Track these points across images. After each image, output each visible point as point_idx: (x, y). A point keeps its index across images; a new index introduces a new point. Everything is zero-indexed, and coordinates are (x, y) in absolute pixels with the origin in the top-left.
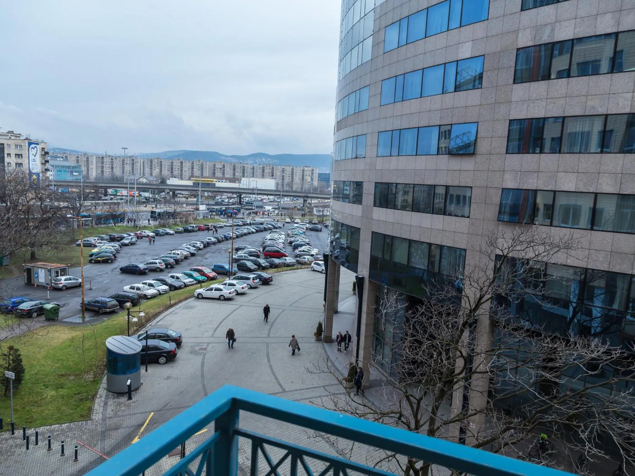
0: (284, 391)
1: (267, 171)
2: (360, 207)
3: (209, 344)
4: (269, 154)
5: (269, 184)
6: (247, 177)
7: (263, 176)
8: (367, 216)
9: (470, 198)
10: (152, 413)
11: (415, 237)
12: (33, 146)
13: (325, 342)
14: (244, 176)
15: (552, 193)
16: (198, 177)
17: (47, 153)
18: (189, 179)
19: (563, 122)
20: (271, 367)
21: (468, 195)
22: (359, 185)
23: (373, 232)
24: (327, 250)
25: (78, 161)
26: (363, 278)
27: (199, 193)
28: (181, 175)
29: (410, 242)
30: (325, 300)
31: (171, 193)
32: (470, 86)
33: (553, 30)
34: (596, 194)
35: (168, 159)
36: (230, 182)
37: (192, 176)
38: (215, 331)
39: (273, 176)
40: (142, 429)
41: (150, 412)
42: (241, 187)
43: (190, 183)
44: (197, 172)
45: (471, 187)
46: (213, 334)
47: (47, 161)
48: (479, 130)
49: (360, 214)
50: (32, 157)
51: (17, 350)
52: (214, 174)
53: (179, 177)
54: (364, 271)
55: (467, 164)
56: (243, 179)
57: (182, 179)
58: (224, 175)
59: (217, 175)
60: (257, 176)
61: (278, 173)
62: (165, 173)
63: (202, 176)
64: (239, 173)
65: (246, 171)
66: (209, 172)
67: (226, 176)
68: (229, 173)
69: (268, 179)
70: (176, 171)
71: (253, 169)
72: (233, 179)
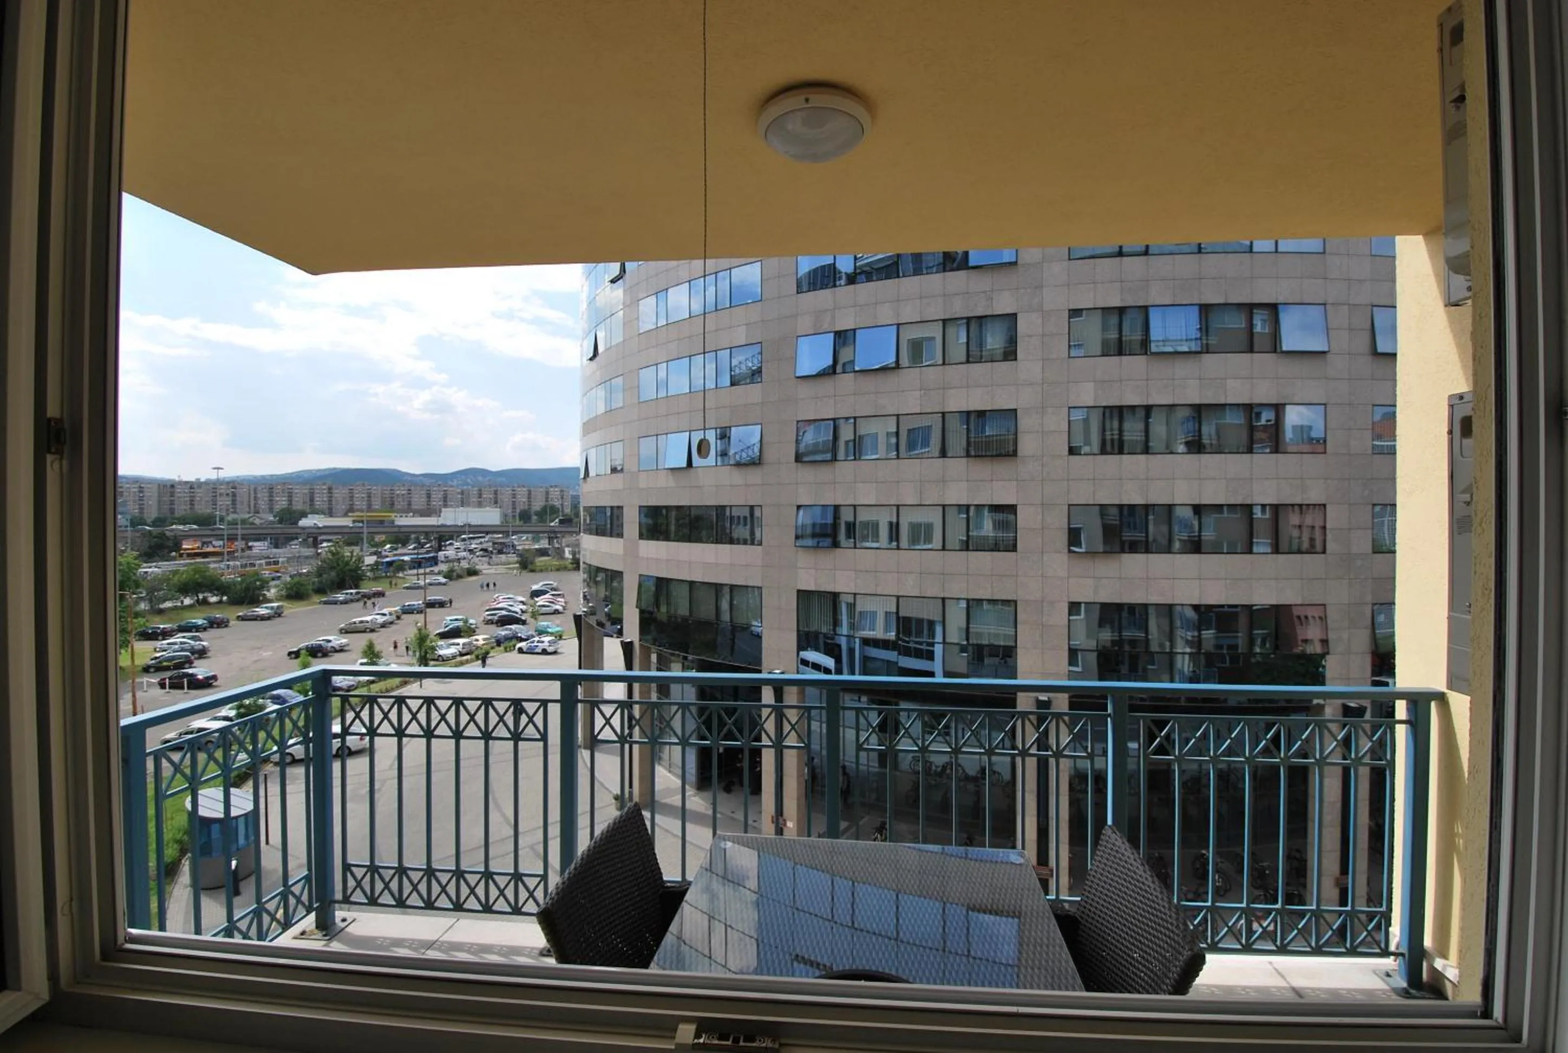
1: (487, 495)
2: (621, 540)
4: (489, 469)
5: (490, 516)
6: (451, 506)
7: (480, 505)
8: (631, 553)
9: (761, 518)
11: (697, 577)
14: (446, 506)
15: (852, 508)
16: (362, 511)
18: (346, 515)
19: (855, 423)
21: (758, 514)
22: (617, 511)
23: (641, 575)
24: (581, 609)
26: (631, 643)
27: (365, 536)
28: (330, 508)
31: (311, 539)
32: (748, 381)
33: (833, 317)
34: (898, 506)
35: (305, 483)
36: (422, 516)
37: (351, 509)
39: (496, 502)
42: (444, 522)
43: (346, 522)
44: (360, 503)
45: (761, 506)
48: (763, 433)
49: (620, 551)
52: (392, 504)
53: (327, 511)
54: (632, 632)
55: (754, 476)
56: (443, 510)
57: (331, 516)
58: (409, 504)
59: (398, 506)
60: (468, 505)
61: (506, 497)
62: (298, 506)
63: (370, 508)
64: (436, 501)
65: (449, 496)
66: (383, 502)
67: (414, 507)
68: (419, 501)
69: (488, 508)
70: (319, 502)
71: (462, 493)
72: (428, 512)
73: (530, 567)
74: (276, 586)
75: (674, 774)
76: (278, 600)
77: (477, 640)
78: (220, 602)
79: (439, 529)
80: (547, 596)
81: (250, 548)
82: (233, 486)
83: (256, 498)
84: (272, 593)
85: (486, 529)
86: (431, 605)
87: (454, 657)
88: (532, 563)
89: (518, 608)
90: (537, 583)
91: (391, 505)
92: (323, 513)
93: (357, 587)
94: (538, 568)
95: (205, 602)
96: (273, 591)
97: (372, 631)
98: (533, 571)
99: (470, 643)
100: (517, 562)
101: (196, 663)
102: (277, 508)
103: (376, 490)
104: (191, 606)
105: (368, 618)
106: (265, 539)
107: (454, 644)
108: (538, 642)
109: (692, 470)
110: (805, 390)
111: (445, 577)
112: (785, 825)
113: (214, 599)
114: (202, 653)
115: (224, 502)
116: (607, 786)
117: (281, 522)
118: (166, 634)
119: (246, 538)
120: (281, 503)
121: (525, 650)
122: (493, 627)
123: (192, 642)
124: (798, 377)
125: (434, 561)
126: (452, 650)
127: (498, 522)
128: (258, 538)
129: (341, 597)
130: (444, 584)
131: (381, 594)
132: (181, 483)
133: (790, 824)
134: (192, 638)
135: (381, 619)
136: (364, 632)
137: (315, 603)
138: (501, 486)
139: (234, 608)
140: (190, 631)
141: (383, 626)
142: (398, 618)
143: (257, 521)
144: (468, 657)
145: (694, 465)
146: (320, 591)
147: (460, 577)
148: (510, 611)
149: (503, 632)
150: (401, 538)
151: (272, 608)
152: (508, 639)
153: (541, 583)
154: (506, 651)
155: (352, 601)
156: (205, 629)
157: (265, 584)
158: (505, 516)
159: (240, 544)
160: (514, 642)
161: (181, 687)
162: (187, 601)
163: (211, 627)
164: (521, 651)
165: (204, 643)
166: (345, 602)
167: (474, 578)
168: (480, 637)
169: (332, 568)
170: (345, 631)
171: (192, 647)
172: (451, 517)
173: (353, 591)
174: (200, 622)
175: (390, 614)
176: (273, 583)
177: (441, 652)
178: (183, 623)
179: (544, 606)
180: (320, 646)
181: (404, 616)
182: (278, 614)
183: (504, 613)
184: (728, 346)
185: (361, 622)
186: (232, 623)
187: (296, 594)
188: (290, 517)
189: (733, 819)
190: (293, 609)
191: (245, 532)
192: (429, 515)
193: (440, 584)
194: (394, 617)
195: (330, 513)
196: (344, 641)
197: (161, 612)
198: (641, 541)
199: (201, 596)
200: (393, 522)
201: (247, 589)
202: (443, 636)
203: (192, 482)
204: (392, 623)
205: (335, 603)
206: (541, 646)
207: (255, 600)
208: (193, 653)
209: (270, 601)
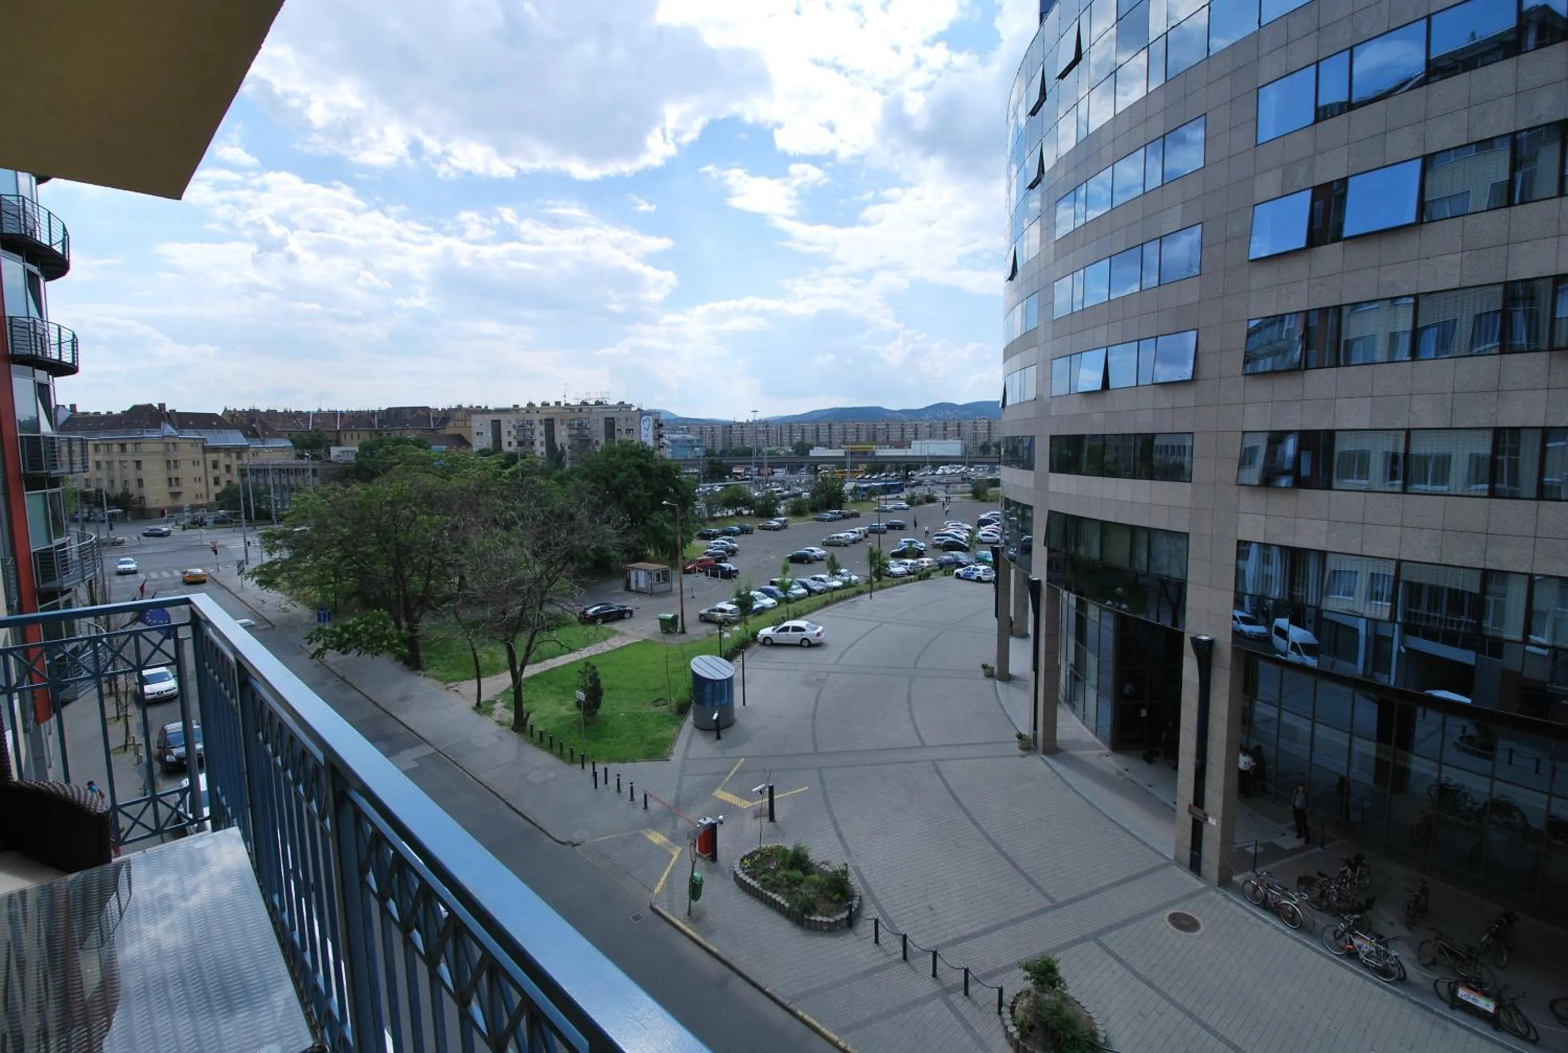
0: (924, 745)
2: (1031, 472)
3: (829, 673)
4: (956, 402)
5: (952, 448)
6: (921, 439)
7: (945, 438)
8: (1041, 486)
9: (1192, 448)
10: (743, 760)
11: (1109, 516)
12: (645, 417)
13: (1000, 680)
14: (916, 439)
16: (852, 444)
17: (661, 425)
18: (840, 447)
20: (910, 710)
21: (1188, 443)
22: (1028, 441)
23: (1050, 512)
25: (701, 433)
26: (1039, 582)
28: (830, 442)
29: (1104, 524)
30: (996, 615)
31: (814, 467)
35: (813, 421)
36: (896, 448)
37: (844, 442)
38: (841, 656)
39: (959, 435)
40: (727, 779)
41: (740, 757)
42: (912, 453)
43: (839, 453)
44: (851, 438)
45: (1192, 433)
46: (838, 660)
47: (661, 436)
48: (1200, 340)
49: (1031, 485)
50: (643, 431)
51: (594, 667)
52: (875, 438)
53: (827, 445)
56: (913, 442)
57: (831, 448)
58: (888, 438)
59: (879, 439)
60: (935, 438)
61: (967, 430)
62: (808, 441)
63: (858, 441)
64: (909, 434)
65: (920, 430)
66: (868, 438)
67: (891, 440)
68: (895, 436)
69: (950, 440)
70: (823, 438)
71: (930, 426)
72: (901, 445)
73: (982, 497)
74: (785, 504)
75: (1088, 727)
76: (786, 514)
77: (923, 562)
78: (750, 514)
79: (905, 460)
80: (992, 526)
81: (773, 473)
82: (766, 423)
83: (781, 435)
84: (782, 509)
85: (949, 460)
86: (892, 527)
87: (902, 575)
88: (985, 492)
89: (964, 535)
90: (985, 512)
91: (873, 438)
92: (825, 446)
93: (840, 508)
94: (989, 499)
95: (739, 514)
96: (783, 508)
97: (846, 545)
98: (984, 501)
99: (917, 564)
100: (970, 492)
101: (729, 559)
102: (795, 441)
103: (863, 425)
104: (732, 516)
105: (842, 535)
106: (783, 467)
107: (902, 564)
108: (974, 570)
109: (1108, 392)
110: (1262, 276)
111: (907, 503)
112: (1206, 820)
113: (746, 512)
114: (733, 552)
115: (762, 437)
116: (1014, 722)
117: (796, 452)
118: (715, 536)
119: (772, 466)
120: (797, 438)
121: (962, 575)
122: (939, 551)
123: (728, 543)
124: (1252, 261)
125: (900, 489)
126: (901, 569)
127: (958, 453)
128: (780, 466)
129: (828, 515)
130: (907, 509)
131: (856, 515)
132: (735, 423)
133: (1212, 821)
134: (729, 540)
135: (852, 536)
136: (839, 546)
137: (809, 520)
138: (964, 419)
139: (758, 519)
140: (729, 535)
141: (854, 542)
142: (866, 536)
143: (782, 453)
144: (912, 577)
145: (1111, 386)
146: (814, 510)
147: (920, 503)
148: (956, 537)
149: (946, 557)
150: (877, 467)
151: (780, 521)
152: (949, 563)
153: (988, 514)
154: (945, 575)
155: (835, 519)
156: (738, 534)
157: (777, 504)
158: (966, 448)
159: (766, 471)
160: (953, 567)
161: (716, 576)
162: (730, 513)
163: (742, 533)
164: (958, 576)
165: (735, 545)
166: (830, 520)
167: (931, 505)
168: (925, 560)
169: (823, 491)
170: (826, 545)
171: (728, 547)
172: (918, 449)
173: (837, 511)
174: (736, 528)
175: (860, 532)
176: (782, 502)
177: (893, 570)
178: (726, 528)
179: (987, 535)
180: (806, 554)
181: (870, 535)
182: (784, 526)
183: (950, 539)
184: (1157, 236)
185: (838, 537)
186: (755, 531)
187: (797, 511)
188: (802, 449)
189: (1148, 793)
190: (794, 523)
191: (770, 461)
192: (902, 447)
193: (903, 509)
194: (862, 536)
195: (830, 446)
196: (823, 552)
197: (714, 519)
198: (1051, 474)
199: (738, 509)
200: (874, 453)
201: (766, 505)
202: (895, 556)
203: (742, 423)
204: (861, 540)
205: (823, 520)
206: (977, 574)
207: (771, 515)
208: (727, 552)
209: (780, 516)
